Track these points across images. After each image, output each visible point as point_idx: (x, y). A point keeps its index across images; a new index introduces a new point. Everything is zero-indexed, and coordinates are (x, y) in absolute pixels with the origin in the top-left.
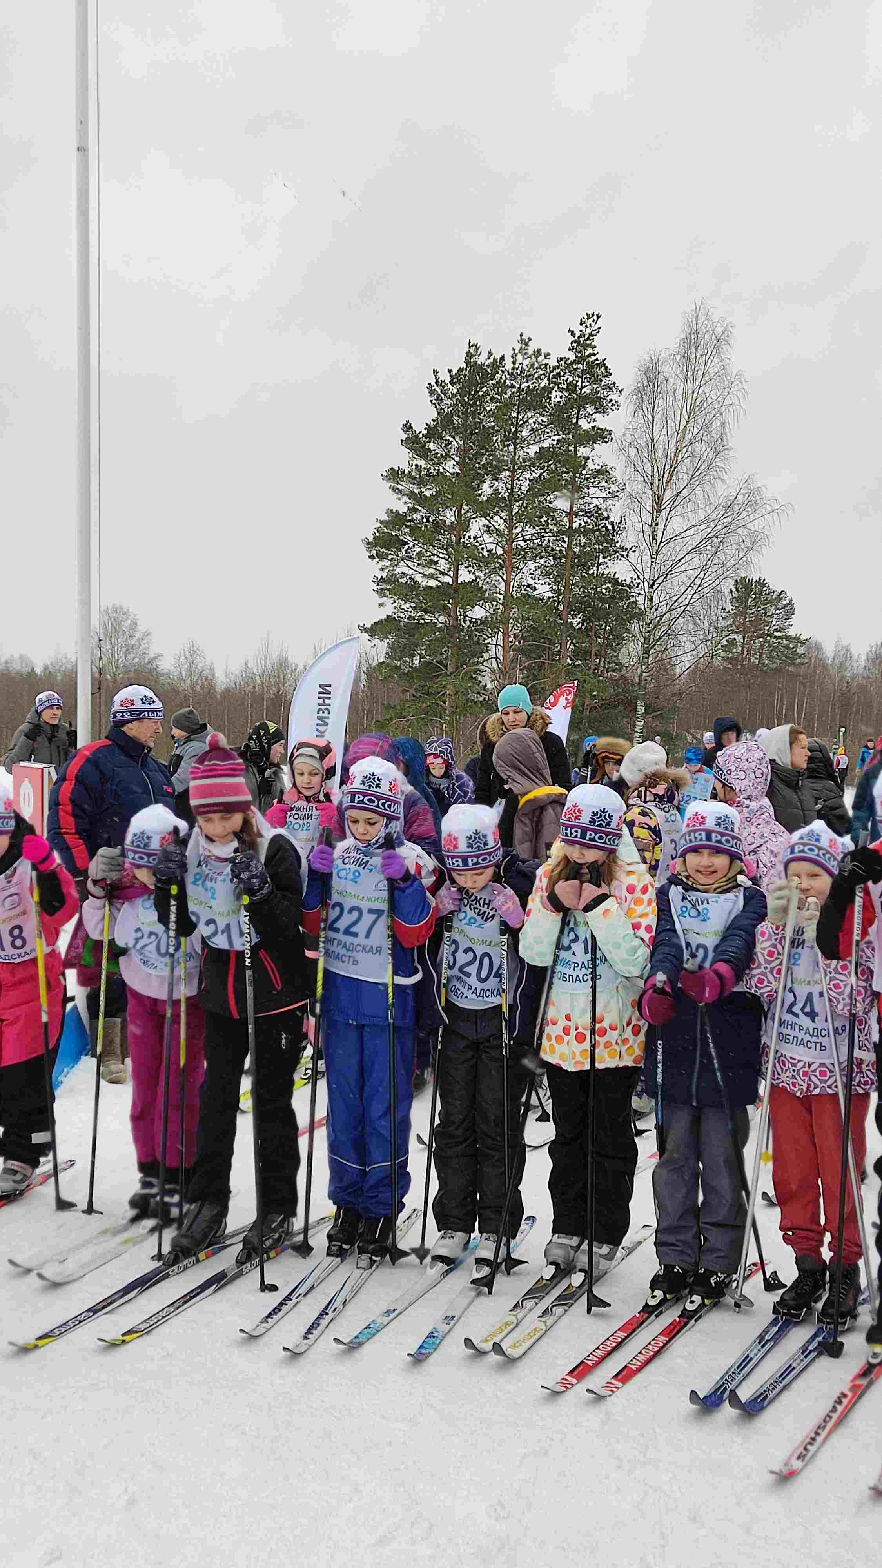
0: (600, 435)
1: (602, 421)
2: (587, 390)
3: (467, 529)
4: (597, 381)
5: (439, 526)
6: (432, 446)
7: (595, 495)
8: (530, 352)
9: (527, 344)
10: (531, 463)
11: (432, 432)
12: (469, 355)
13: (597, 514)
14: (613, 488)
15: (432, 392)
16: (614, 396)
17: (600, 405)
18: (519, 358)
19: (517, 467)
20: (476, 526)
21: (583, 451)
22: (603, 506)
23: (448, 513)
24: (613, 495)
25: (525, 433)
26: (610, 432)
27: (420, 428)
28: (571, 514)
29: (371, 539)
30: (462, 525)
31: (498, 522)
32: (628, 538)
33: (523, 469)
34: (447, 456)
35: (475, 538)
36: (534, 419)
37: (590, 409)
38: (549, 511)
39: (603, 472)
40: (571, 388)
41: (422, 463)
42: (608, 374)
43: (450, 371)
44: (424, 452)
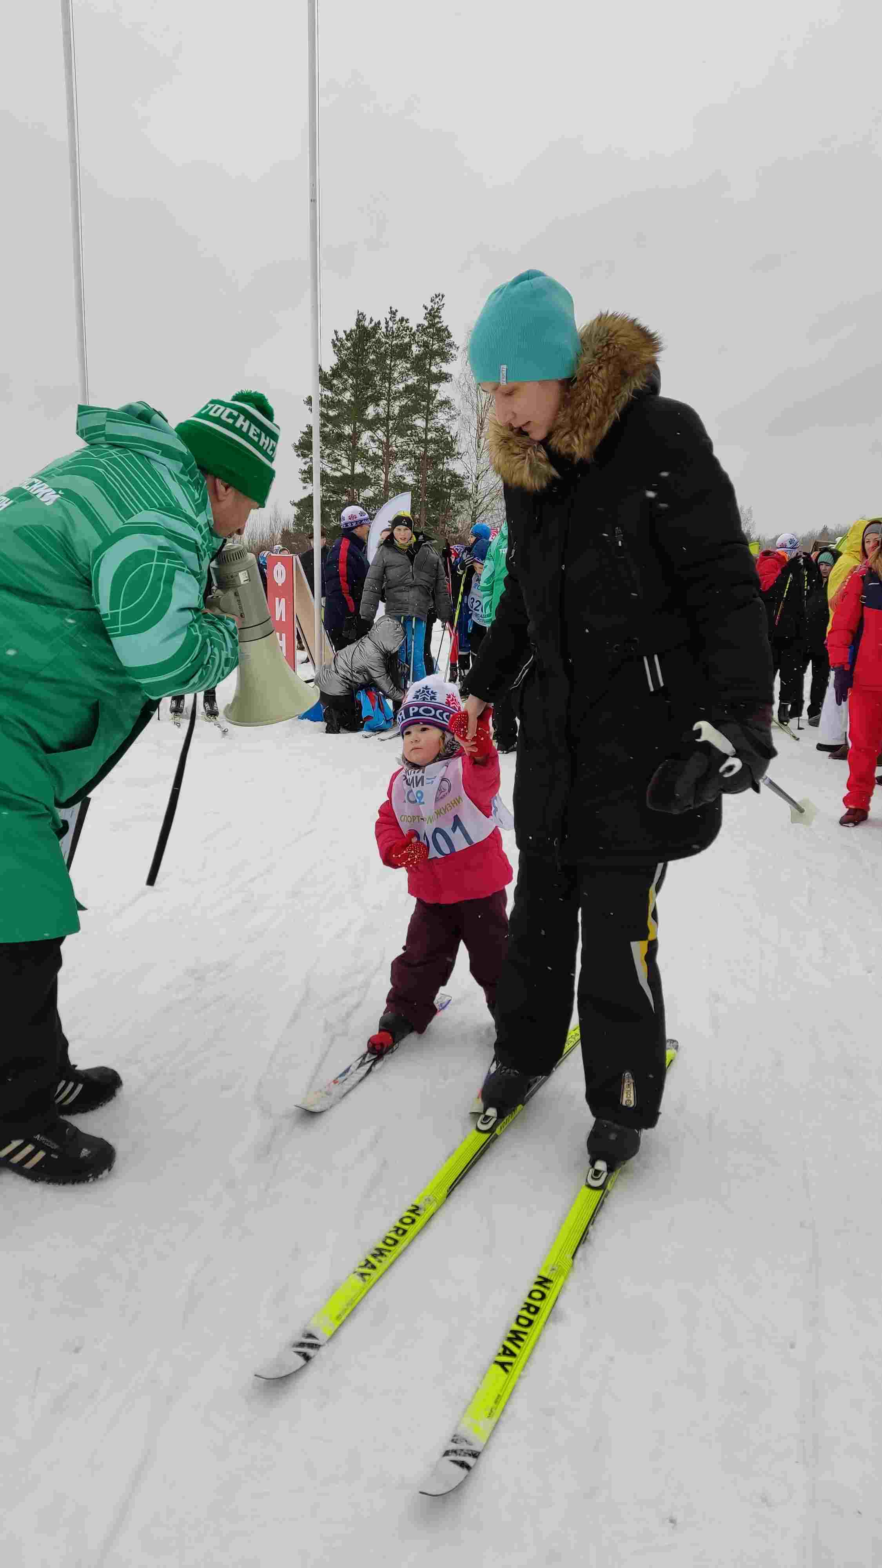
0: (443, 377)
1: (445, 368)
2: (435, 347)
3: (359, 438)
4: (443, 340)
5: (340, 437)
6: (335, 382)
7: (441, 418)
8: (397, 319)
9: (394, 314)
10: (399, 395)
11: (336, 373)
12: (359, 321)
13: (441, 430)
14: (453, 413)
15: (335, 345)
16: (453, 351)
17: (445, 357)
18: (391, 324)
19: (393, 397)
20: (366, 436)
21: (433, 387)
22: (446, 425)
23: (347, 427)
24: (453, 418)
25: (396, 375)
26: (451, 376)
27: (327, 370)
28: (426, 430)
29: (297, 444)
30: (356, 436)
31: (380, 434)
32: (460, 447)
33: (395, 399)
34: (345, 389)
35: (365, 444)
36: (402, 365)
37: (438, 360)
38: (413, 427)
39: (445, 403)
40: (426, 345)
41: (329, 393)
42: (449, 336)
43: (345, 332)
44: (330, 387)
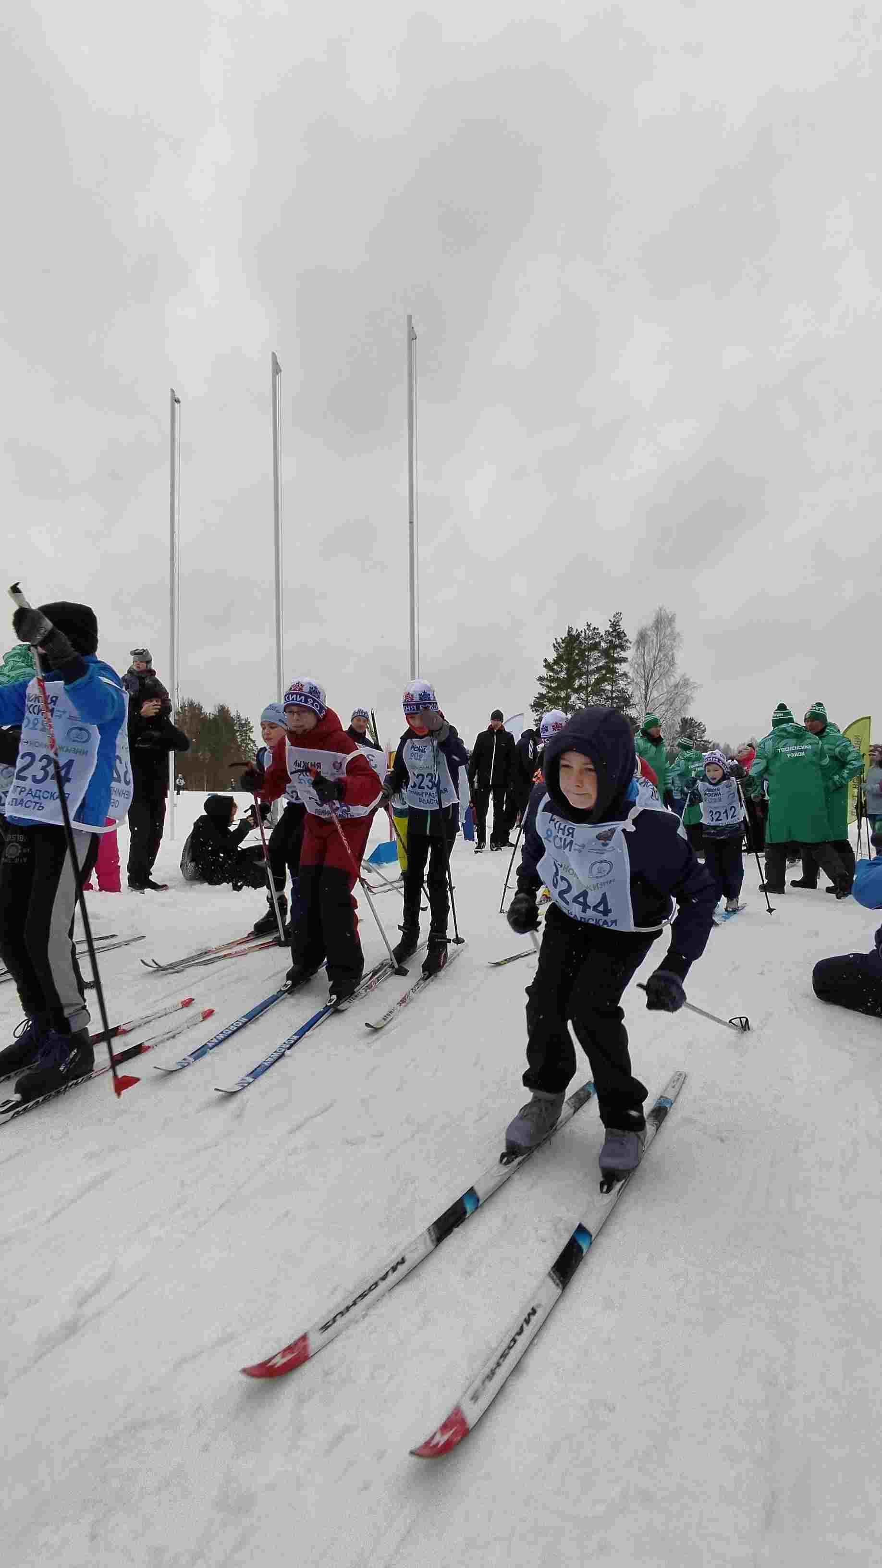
0: (624, 660)
1: (623, 654)
2: (617, 643)
3: (570, 699)
4: (622, 639)
5: (559, 698)
6: (555, 667)
7: (622, 684)
8: (592, 629)
9: (590, 626)
10: (593, 672)
11: (556, 662)
12: (569, 632)
13: (623, 691)
14: (629, 680)
15: (555, 647)
16: (628, 645)
17: (623, 648)
18: (587, 632)
19: (589, 673)
20: (574, 697)
21: (617, 666)
22: (625, 688)
23: (562, 693)
24: (629, 683)
25: (591, 660)
26: (627, 659)
27: (551, 661)
28: (612, 692)
29: (533, 704)
30: (568, 697)
31: (582, 696)
32: (635, 700)
33: (591, 674)
34: (562, 671)
35: (573, 702)
36: (596, 654)
37: (619, 650)
38: (604, 690)
39: (625, 675)
40: (611, 641)
41: (551, 674)
42: (625, 636)
43: (561, 638)
44: (552, 670)
